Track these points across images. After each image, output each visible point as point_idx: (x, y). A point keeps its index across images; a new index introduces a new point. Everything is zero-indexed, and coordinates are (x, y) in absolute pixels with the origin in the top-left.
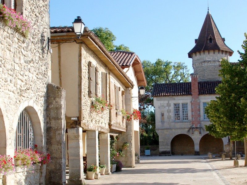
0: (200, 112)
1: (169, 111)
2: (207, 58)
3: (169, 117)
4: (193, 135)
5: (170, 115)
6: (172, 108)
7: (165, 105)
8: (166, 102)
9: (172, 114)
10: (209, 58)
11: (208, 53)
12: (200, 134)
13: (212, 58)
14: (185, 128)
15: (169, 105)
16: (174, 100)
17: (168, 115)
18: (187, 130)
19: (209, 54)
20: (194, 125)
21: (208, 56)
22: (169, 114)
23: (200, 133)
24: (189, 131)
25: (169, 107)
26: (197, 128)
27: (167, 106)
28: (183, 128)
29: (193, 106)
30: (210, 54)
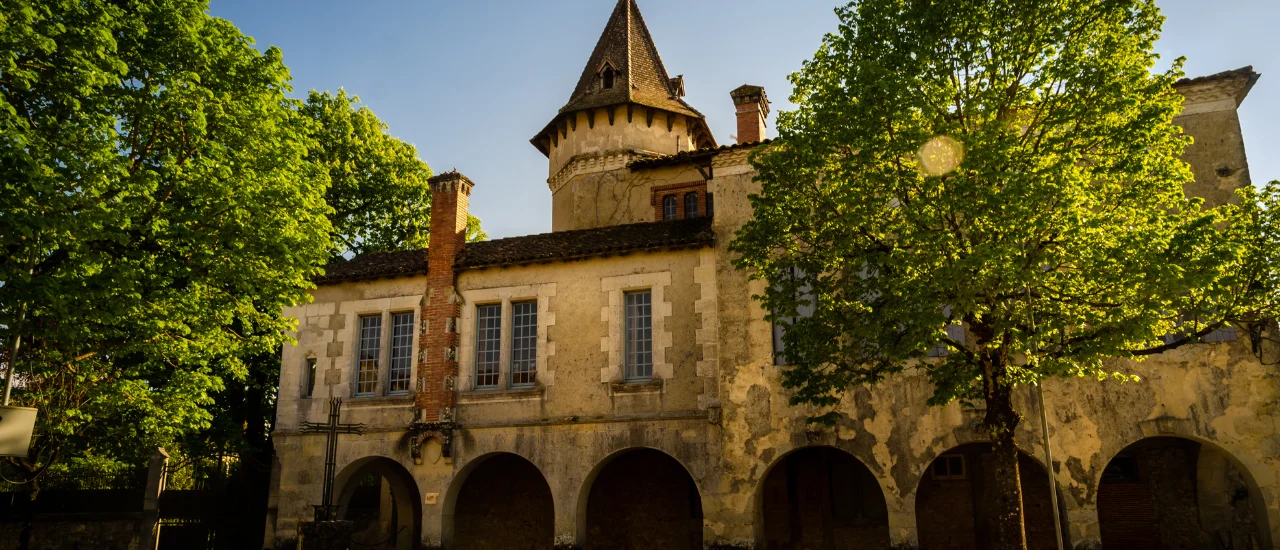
0: (453, 349)
1: (334, 351)
2: (583, 143)
3: (333, 379)
4: (418, 461)
5: (337, 366)
6: (348, 334)
7: (324, 322)
8: (328, 309)
9: (345, 365)
10: (590, 144)
11: (588, 125)
12: (449, 460)
13: (602, 140)
14: (389, 430)
15: (337, 323)
16: (362, 297)
17: (327, 366)
18: (395, 437)
19: (591, 127)
20: (424, 413)
21: (589, 133)
22: (333, 364)
23: (447, 452)
24: (402, 445)
25: (336, 333)
26: (434, 428)
27: (330, 328)
28: (379, 430)
29: (427, 322)
30: (597, 127)
